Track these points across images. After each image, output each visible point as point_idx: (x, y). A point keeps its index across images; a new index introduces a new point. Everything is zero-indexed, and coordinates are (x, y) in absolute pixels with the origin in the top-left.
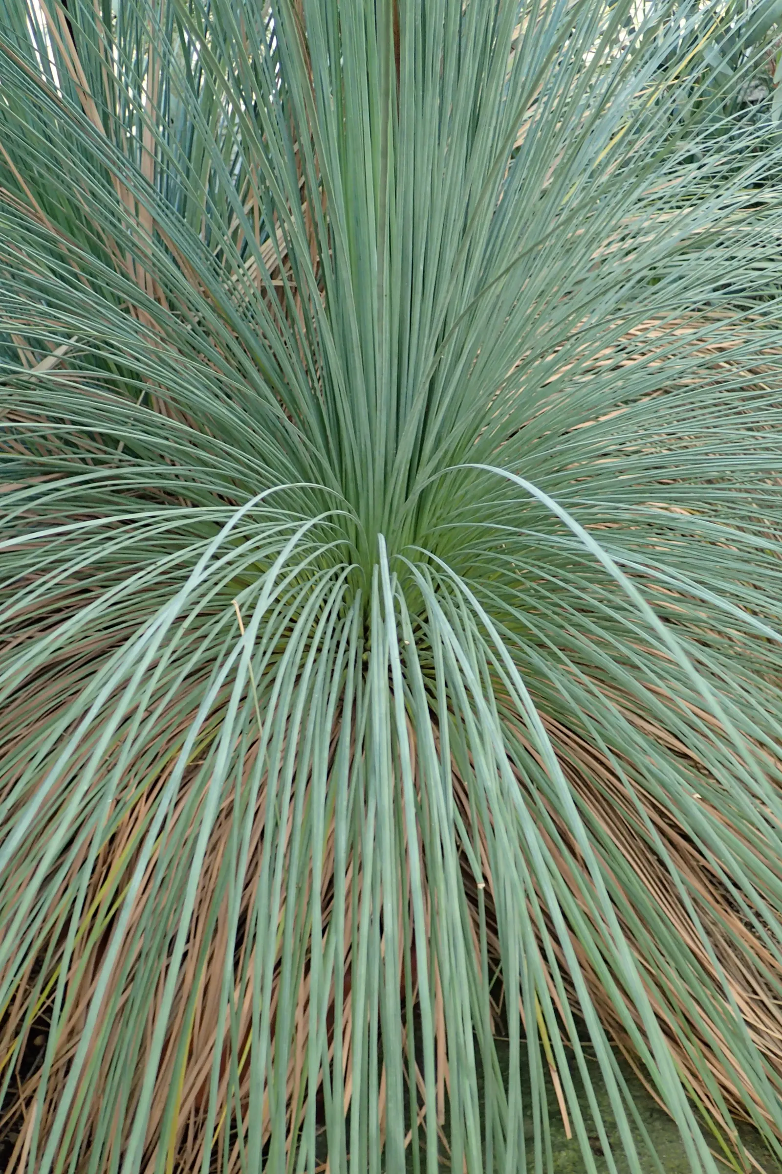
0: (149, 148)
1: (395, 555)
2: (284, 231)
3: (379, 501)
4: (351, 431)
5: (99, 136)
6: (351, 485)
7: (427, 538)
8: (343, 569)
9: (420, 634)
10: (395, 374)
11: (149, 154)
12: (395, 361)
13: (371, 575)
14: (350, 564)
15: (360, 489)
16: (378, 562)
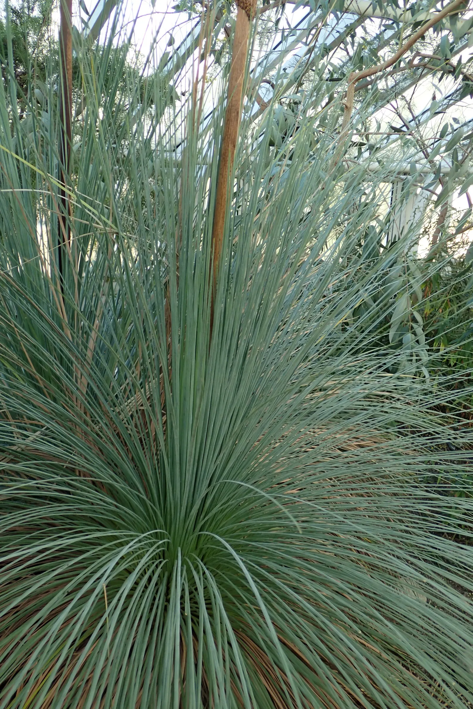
0: (91, 348)
1: (185, 557)
2: (149, 387)
3: (181, 528)
4: (171, 496)
5: (68, 339)
6: (168, 517)
7: (201, 550)
8: (160, 562)
9: (192, 595)
10: (195, 470)
11: (91, 351)
12: (196, 464)
13: (173, 566)
14: (164, 559)
15: (173, 520)
16: (177, 559)
